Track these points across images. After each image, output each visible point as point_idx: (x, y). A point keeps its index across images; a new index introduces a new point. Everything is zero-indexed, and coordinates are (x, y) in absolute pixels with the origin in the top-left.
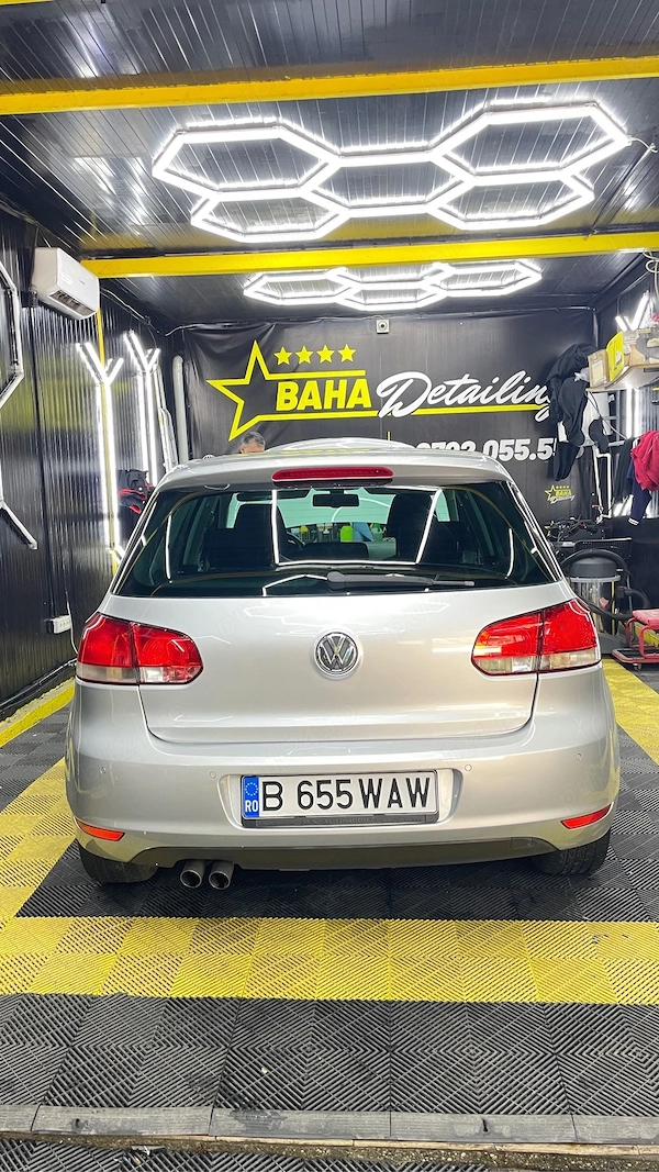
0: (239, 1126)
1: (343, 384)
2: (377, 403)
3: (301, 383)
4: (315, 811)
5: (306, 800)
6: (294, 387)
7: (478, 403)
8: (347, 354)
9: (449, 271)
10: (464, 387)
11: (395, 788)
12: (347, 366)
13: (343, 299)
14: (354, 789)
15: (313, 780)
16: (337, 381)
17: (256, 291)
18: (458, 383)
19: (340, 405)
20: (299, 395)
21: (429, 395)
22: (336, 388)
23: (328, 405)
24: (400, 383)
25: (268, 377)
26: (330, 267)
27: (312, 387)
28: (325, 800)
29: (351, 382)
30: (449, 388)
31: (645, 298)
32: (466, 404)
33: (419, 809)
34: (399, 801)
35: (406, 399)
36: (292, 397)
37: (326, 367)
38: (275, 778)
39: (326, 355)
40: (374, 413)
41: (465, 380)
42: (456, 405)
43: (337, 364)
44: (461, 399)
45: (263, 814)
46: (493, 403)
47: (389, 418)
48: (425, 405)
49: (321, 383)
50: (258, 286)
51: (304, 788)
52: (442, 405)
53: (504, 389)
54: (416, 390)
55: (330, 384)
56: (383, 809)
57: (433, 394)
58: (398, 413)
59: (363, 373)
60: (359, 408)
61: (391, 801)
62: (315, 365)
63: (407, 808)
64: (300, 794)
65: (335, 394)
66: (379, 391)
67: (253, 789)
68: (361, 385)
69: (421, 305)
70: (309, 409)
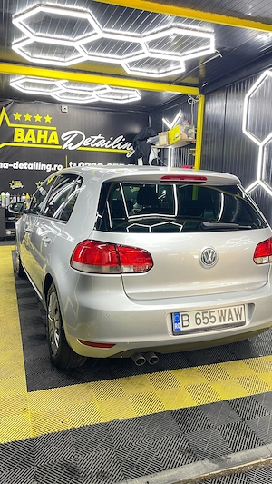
0: (216, 466)
1: (46, 132)
2: (62, 143)
3: (26, 130)
4: (202, 326)
5: (198, 321)
6: (23, 132)
7: (104, 147)
8: (48, 119)
9: (109, 90)
10: (99, 140)
11: (230, 313)
12: (48, 124)
13: (54, 94)
14: (215, 314)
15: (201, 312)
16: (43, 131)
17: (16, 84)
18: (96, 138)
19: (45, 142)
20: (25, 135)
21: (84, 141)
22: (43, 134)
23: (39, 141)
24: (72, 135)
25: (10, 125)
26: (59, 79)
27: (31, 132)
28: (206, 321)
29: (50, 132)
30: (93, 139)
31: (180, 113)
32: (99, 147)
33: (239, 321)
34: (232, 318)
35: (75, 142)
36: (22, 135)
37: (38, 123)
38: (186, 313)
39: (38, 118)
40: (60, 147)
41: (99, 137)
42: (95, 147)
43: (43, 123)
44: (97, 145)
45: (182, 329)
46: (110, 148)
47: (67, 150)
48: (82, 146)
49: (36, 131)
50: (18, 83)
51: (198, 316)
52: (89, 146)
53: (115, 142)
54: (78, 139)
55: (40, 132)
56: (227, 322)
57: (86, 141)
58: (71, 148)
59: (55, 128)
60: (53, 144)
61: (229, 319)
62: (33, 122)
63: (235, 321)
64: (196, 319)
65: (42, 137)
66: (62, 137)
67: (177, 318)
68: (54, 134)
69: (84, 102)
70: (30, 142)
